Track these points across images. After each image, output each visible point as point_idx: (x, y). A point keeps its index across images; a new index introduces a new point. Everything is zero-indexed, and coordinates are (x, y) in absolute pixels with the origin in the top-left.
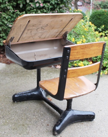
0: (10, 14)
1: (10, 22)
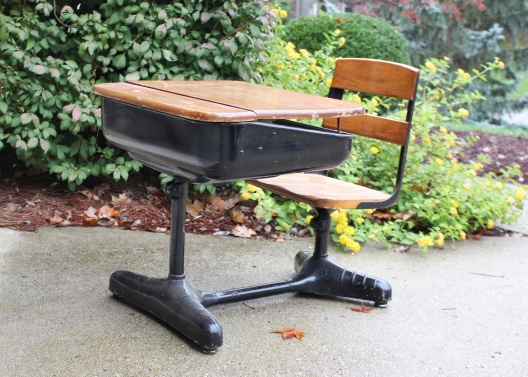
0: (33, 22)
1: (31, 53)
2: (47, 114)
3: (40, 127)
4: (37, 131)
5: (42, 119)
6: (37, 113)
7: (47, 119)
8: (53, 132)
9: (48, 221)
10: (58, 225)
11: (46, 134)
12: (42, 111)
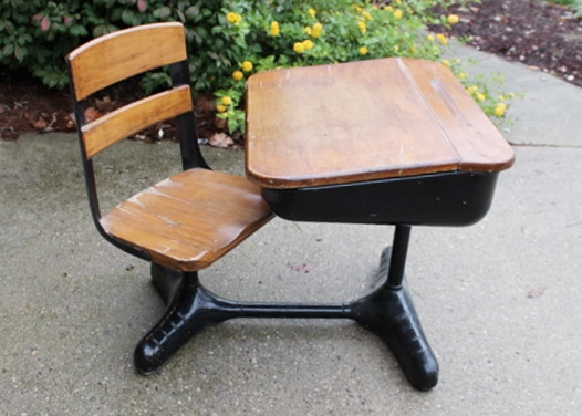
2: (21, 19)
3: (16, 33)
4: (12, 38)
5: (17, 25)
6: (11, 19)
7: (23, 24)
8: (29, 38)
9: (32, 126)
10: (41, 131)
11: (21, 41)
12: (15, 16)
